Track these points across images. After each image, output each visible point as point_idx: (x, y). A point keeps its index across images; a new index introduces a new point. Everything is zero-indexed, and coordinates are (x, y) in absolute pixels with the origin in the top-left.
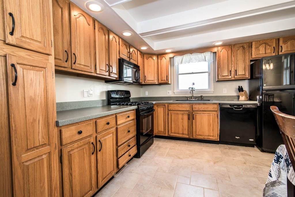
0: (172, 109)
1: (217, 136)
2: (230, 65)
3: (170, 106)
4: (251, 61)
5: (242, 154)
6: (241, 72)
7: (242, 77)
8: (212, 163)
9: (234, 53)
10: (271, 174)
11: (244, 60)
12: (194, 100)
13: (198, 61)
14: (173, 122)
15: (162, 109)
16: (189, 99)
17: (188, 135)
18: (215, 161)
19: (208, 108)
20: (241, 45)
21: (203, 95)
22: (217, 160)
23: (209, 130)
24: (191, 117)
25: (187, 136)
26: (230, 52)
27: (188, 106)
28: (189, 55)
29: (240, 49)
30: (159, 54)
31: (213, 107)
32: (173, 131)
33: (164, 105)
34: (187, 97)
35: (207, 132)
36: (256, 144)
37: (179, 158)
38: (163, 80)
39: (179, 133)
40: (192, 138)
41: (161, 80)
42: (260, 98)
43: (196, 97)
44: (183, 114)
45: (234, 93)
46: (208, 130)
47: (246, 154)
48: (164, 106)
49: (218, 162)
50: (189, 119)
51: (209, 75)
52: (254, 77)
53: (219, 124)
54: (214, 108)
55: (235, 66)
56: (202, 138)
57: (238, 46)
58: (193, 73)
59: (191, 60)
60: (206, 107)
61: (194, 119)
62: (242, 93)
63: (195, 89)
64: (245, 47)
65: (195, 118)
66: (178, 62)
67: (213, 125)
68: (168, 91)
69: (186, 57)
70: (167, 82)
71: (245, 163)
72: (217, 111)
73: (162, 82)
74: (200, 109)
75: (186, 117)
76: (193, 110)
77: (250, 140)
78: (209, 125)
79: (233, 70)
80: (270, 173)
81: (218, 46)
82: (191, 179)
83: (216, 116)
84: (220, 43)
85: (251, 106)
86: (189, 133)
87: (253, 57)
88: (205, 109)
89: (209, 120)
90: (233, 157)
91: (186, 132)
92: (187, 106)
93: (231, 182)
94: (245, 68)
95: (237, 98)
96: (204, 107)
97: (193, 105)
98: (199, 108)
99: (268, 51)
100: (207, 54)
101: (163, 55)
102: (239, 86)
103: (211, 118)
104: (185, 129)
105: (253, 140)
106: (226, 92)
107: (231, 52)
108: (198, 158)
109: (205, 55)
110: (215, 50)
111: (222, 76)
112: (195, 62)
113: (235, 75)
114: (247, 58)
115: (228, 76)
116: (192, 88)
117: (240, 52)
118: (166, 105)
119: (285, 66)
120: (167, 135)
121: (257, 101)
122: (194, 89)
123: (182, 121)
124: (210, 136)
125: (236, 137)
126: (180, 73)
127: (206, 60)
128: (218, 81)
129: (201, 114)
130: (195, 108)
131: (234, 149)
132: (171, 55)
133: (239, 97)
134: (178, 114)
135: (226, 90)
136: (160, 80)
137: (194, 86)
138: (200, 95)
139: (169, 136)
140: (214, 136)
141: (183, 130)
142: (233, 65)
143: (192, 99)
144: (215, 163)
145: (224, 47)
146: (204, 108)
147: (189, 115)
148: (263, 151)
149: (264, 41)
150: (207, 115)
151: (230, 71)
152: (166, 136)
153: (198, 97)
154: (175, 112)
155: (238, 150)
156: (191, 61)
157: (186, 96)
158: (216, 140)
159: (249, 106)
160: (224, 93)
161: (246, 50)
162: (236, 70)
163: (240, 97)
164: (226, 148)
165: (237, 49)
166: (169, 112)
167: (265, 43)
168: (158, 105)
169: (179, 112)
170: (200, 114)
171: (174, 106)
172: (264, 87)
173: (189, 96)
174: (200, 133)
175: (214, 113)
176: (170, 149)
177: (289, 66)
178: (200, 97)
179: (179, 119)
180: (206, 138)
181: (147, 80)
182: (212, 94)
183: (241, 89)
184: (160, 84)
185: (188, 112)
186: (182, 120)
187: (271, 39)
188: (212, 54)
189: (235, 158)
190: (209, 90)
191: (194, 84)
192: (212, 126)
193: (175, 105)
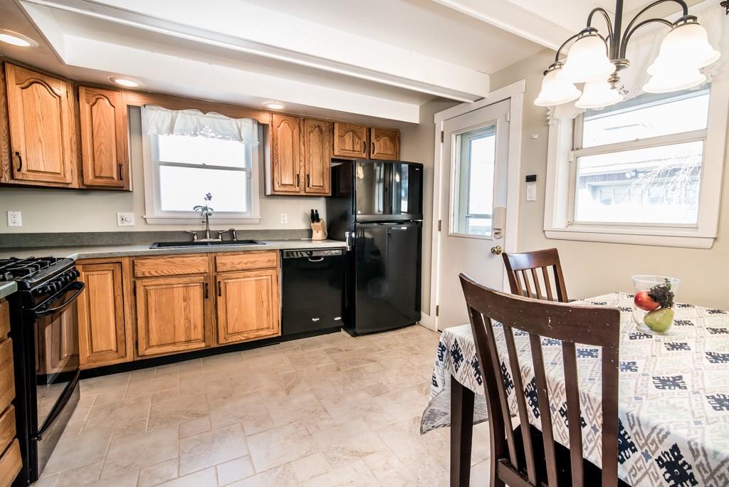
0: (149, 272)
1: (276, 325)
2: (297, 163)
3: (143, 265)
4: (333, 160)
5: (328, 352)
6: (315, 181)
7: (318, 191)
8: (282, 394)
9: (304, 137)
10: (436, 382)
11: (322, 157)
12: (212, 240)
13: (221, 136)
14: (154, 313)
15: (110, 275)
16: (196, 237)
17: (204, 341)
18: (288, 386)
19: (257, 263)
20: (317, 123)
21: (236, 228)
22: (290, 383)
23: (259, 315)
24: (212, 289)
25: (202, 345)
26: (296, 132)
27: (203, 260)
28: (195, 115)
29: (315, 132)
30: (83, 82)
31: (267, 259)
32: (153, 342)
33: (117, 262)
34: (192, 234)
35: (255, 321)
36: (343, 324)
37: (198, 415)
38: (103, 175)
39: (174, 344)
40: (214, 345)
41: (96, 177)
42: (350, 237)
43: (217, 234)
44: (187, 286)
45: (302, 225)
46: (257, 316)
47: (334, 349)
48: (118, 266)
49: (293, 386)
50: (206, 296)
51: (249, 178)
52: (338, 195)
53: (281, 297)
54: (270, 261)
55: (307, 166)
56: (243, 338)
57: (311, 123)
58: (204, 166)
59: (202, 129)
60: (252, 260)
61: (220, 295)
62: (318, 224)
63: (214, 210)
64: (324, 129)
65: (222, 293)
66: (160, 125)
67: (268, 301)
68: (119, 214)
69: (187, 117)
70: (121, 183)
71: (338, 369)
72: (274, 268)
73: (100, 182)
74: (238, 266)
75: (196, 293)
76: (218, 270)
77: (336, 319)
78: (260, 303)
79: (302, 174)
80: (434, 381)
81: (272, 112)
82: (250, 458)
83: (274, 279)
84: (278, 107)
85: (337, 251)
86: (208, 333)
87: (335, 154)
88: (250, 266)
89: (259, 292)
90: (317, 364)
91: (198, 334)
92: (198, 259)
93: (332, 418)
94: (323, 173)
95: (306, 234)
96: (245, 261)
97: (217, 258)
98: (233, 263)
99: (358, 147)
100: (243, 124)
101: (102, 89)
102: (312, 210)
103: (263, 287)
104: (195, 327)
105: (340, 318)
106: (286, 222)
107: (298, 131)
108: (248, 395)
109: (239, 124)
110: (265, 118)
111: (282, 185)
112: (213, 137)
113: (307, 185)
114: (327, 153)
115: (293, 185)
116: (205, 209)
117: (314, 137)
118: (126, 262)
119: (378, 177)
120: (130, 358)
121: (345, 241)
122: (209, 210)
123: (183, 304)
124: (262, 329)
125: (313, 319)
126: (162, 159)
127: (242, 140)
128: (273, 196)
129: (239, 280)
130: (224, 264)
131: (311, 346)
132: (135, 100)
133: (310, 232)
134: (170, 287)
135: (286, 218)
136: (91, 177)
137: (209, 204)
138: (227, 228)
139: (139, 359)
140: (271, 327)
141: (188, 329)
142: (302, 164)
143: (206, 238)
144: (288, 391)
145: (285, 118)
146: (246, 263)
147: (207, 284)
148: (355, 335)
149: (352, 128)
150: (254, 279)
151: (298, 175)
152: (128, 361)
153: (223, 233)
154: (161, 281)
155: (319, 345)
156: (203, 132)
157: (188, 229)
158: (275, 336)
159: (334, 252)
160: (282, 222)
161: (324, 135)
162: (308, 176)
163: (314, 232)
164: (295, 349)
165: (309, 129)
166: (139, 283)
167: (353, 131)
168: (89, 263)
169: (174, 280)
170: (237, 278)
171: (157, 264)
172: (358, 216)
173: (197, 231)
174: (237, 329)
175: (270, 272)
176: (155, 399)
177: (382, 177)
178: (228, 234)
179: (176, 300)
180: (252, 336)
181: (28, 171)
182: (256, 224)
183: (314, 217)
184: (86, 189)
185: (202, 278)
186: (184, 301)
187: (361, 126)
188: (256, 126)
189: (321, 365)
190: (248, 216)
191: (210, 198)
192: (265, 305)
193: (160, 261)
